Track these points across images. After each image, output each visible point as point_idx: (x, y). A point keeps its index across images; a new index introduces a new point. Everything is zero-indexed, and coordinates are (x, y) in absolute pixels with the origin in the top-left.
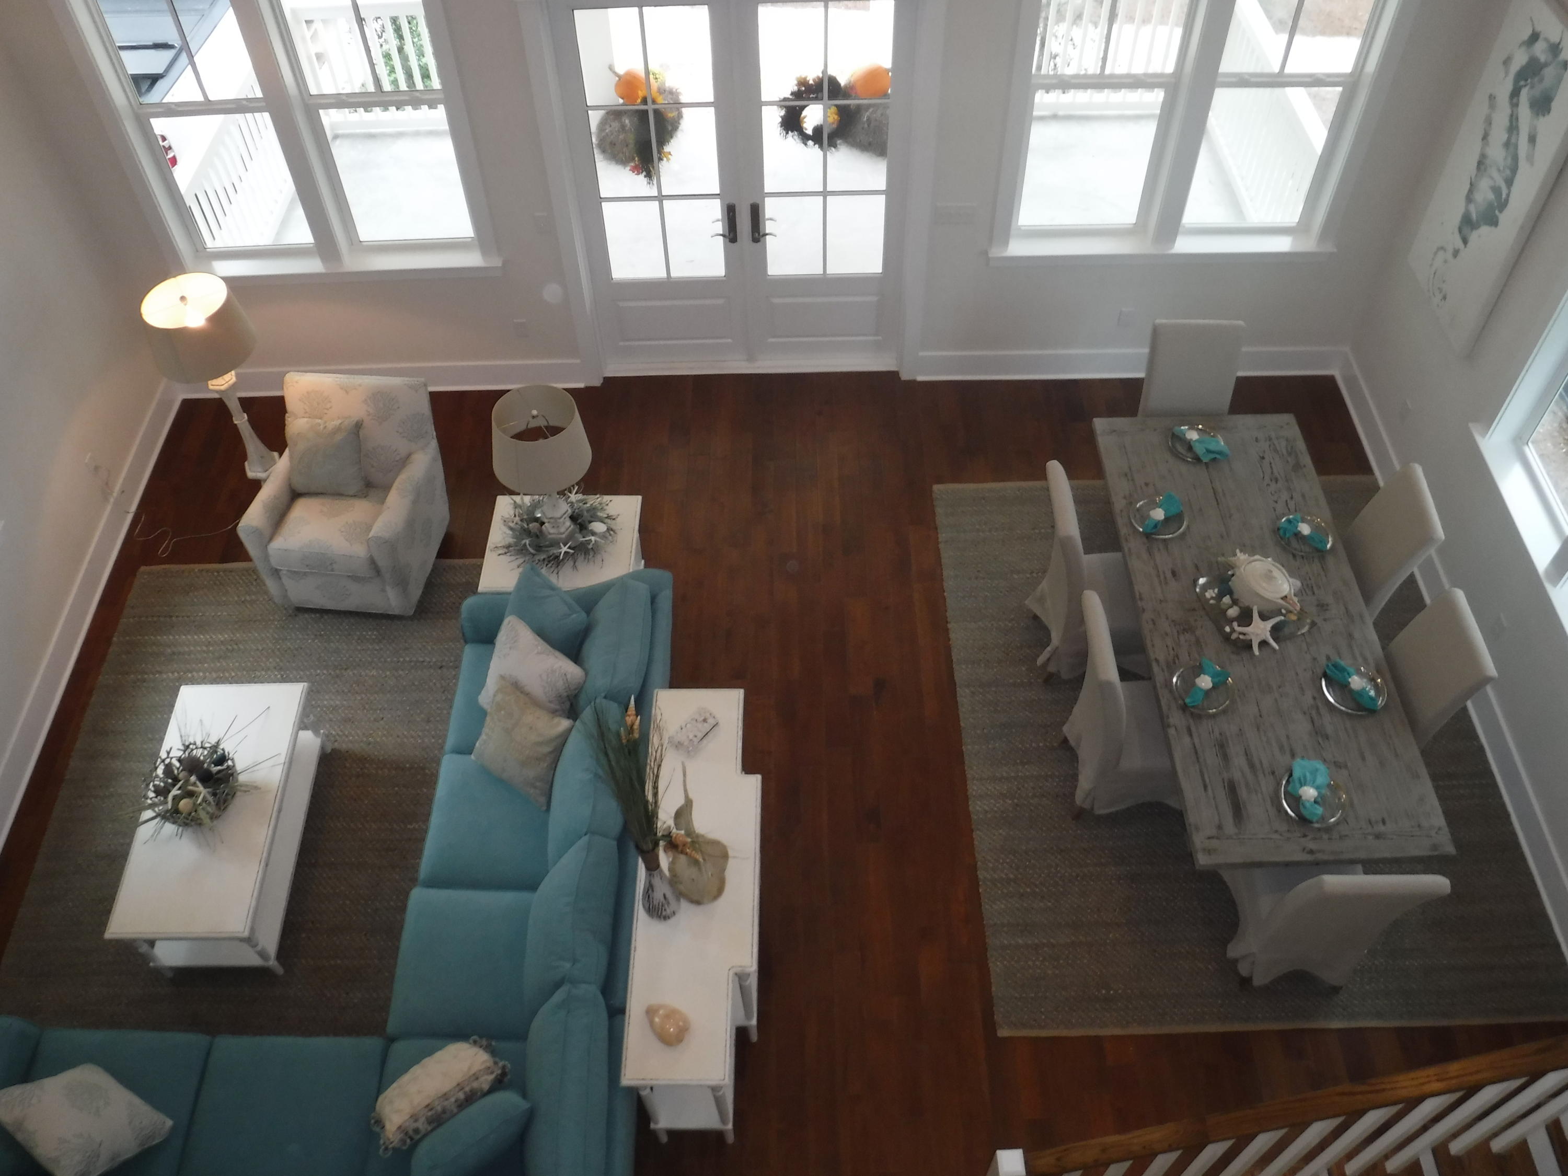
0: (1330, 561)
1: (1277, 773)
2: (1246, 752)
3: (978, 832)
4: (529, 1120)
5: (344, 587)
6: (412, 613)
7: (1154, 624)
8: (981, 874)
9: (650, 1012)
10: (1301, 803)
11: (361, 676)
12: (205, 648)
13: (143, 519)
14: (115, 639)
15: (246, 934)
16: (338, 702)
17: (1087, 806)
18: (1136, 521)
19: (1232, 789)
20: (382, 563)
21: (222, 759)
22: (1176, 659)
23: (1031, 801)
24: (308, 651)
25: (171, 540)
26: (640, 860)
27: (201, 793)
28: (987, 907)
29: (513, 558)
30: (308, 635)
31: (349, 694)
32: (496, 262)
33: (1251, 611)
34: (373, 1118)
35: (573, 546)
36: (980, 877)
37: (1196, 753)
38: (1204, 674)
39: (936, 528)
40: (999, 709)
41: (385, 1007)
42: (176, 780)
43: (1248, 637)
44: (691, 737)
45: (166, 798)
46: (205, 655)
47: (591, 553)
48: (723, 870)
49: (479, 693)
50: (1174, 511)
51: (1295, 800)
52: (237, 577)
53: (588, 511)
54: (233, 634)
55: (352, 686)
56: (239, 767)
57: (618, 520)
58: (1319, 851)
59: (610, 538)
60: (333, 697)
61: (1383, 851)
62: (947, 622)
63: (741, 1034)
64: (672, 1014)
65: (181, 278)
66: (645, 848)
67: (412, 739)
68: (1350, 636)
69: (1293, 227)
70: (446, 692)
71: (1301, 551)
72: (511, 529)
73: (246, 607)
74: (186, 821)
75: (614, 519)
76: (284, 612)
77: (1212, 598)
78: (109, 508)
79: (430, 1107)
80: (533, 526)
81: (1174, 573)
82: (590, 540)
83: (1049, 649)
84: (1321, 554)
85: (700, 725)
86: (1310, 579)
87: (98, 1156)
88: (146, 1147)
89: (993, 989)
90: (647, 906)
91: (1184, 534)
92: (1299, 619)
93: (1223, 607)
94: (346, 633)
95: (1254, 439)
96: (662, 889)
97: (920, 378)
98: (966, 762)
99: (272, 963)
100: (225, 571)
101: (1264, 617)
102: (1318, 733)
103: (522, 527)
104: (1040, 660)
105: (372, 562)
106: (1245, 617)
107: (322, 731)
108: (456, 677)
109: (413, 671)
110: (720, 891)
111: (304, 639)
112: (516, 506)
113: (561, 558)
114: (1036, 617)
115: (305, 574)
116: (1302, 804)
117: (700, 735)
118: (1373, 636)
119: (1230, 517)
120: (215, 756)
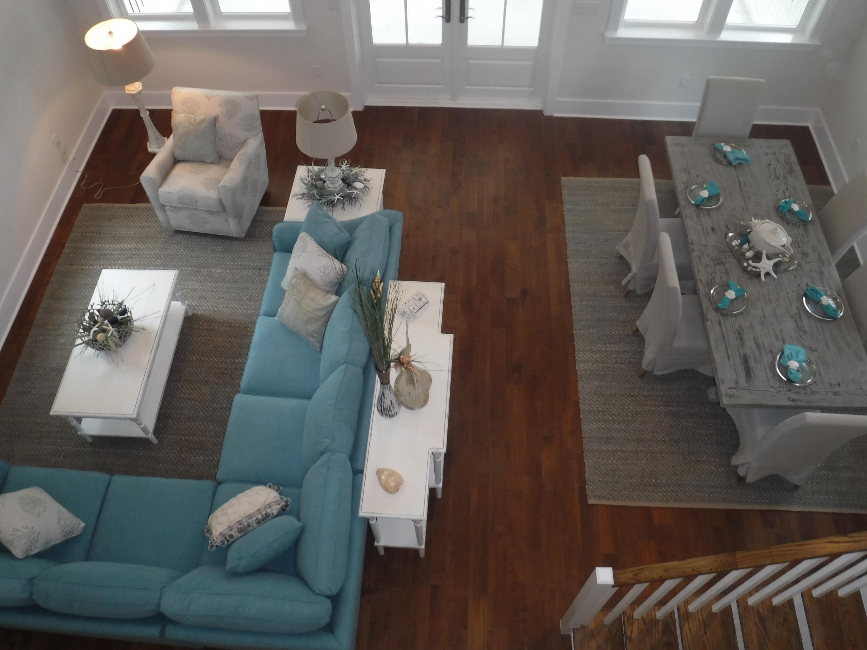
0: (810, 227)
1: (773, 351)
2: (754, 338)
3: (581, 382)
4: (301, 533)
5: (204, 217)
6: (243, 236)
7: (699, 258)
8: (582, 407)
9: (379, 472)
10: (788, 370)
11: (211, 271)
12: (119, 252)
13: (86, 177)
14: (67, 245)
15: (134, 416)
16: (197, 287)
17: (649, 369)
18: (690, 198)
19: (745, 360)
20: (227, 203)
21: (124, 312)
22: (713, 280)
23: (614, 365)
24: (180, 256)
25: (102, 190)
26: (377, 376)
27: (110, 330)
28: (584, 426)
29: (306, 201)
30: (181, 247)
31: (204, 282)
32: (303, 27)
33: (762, 253)
34: (206, 528)
35: (342, 196)
36: (581, 408)
37: (723, 336)
38: (730, 290)
39: (562, 203)
40: (597, 310)
41: (216, 466)
42: (96, 322)
43: (758, 270)
44: (411, 309)
45: (89, 333)
46: (119, 256)
47: (354, 201)
48: (428, 389)
49: (282, 280)
50: (714, 192)
51: (785, 369)
52: (140, 212)
53: (353, 175)
54: (137, 245)
55: (206, 277)
56: (134, 317)
57: (371, 182)
58: (798, 400)
59: (366, 192)
60: (195, 284)
61: (839, 403)
62: (567, 258)
63: (432, 492)
64: (392, 474)
65: (110, 22)
66: (381, 369)
67: (240, 310)
68: (822, 273)
69: (795, 28)
70: (262, 284)
71: (792, 221)
72: (305, 184)
73: (145, 229)
74: (101, 347)
75: (368, 181)
76: (168, 233)
77: (736, 245)
78: (66, 168)
79: (240, 522)
80: (319, 183)
81: (713, 229)
82: (354, 193)
83: (630, 274)
84: (805, 223)
85: (417, 302)
86: (797, 238)
87: (37, 541)
88: (68, 537)
89: (587, 475)
90: (380, 408)
91: (720, 206)
92: (790, 261)
93: (744, 251)
94: (204, 247)
95: (765, 153)
96: (389, 397)
97: (556, 115)
98: (575, 340)
99: (151, 436)
100: (133, 208)
101: (769, 258)
102: (800, 329)
103: (312, 184)
104: (623, 283)
105: (220, 202)
106: (757, 257)
107: (186, 302)
108: (268, 275)
109: (243, 270)
110: (425, 402)
111: (179, 249)
112: (309, 171)
113: (335, 202)
114: (621, 257)
115: (180, 208)
116: (790, 371)
117: (417, 308)
118: (835, 273)
119: (749, 198)
120: (120, 309)
